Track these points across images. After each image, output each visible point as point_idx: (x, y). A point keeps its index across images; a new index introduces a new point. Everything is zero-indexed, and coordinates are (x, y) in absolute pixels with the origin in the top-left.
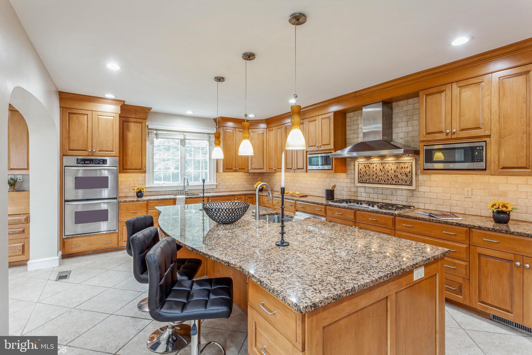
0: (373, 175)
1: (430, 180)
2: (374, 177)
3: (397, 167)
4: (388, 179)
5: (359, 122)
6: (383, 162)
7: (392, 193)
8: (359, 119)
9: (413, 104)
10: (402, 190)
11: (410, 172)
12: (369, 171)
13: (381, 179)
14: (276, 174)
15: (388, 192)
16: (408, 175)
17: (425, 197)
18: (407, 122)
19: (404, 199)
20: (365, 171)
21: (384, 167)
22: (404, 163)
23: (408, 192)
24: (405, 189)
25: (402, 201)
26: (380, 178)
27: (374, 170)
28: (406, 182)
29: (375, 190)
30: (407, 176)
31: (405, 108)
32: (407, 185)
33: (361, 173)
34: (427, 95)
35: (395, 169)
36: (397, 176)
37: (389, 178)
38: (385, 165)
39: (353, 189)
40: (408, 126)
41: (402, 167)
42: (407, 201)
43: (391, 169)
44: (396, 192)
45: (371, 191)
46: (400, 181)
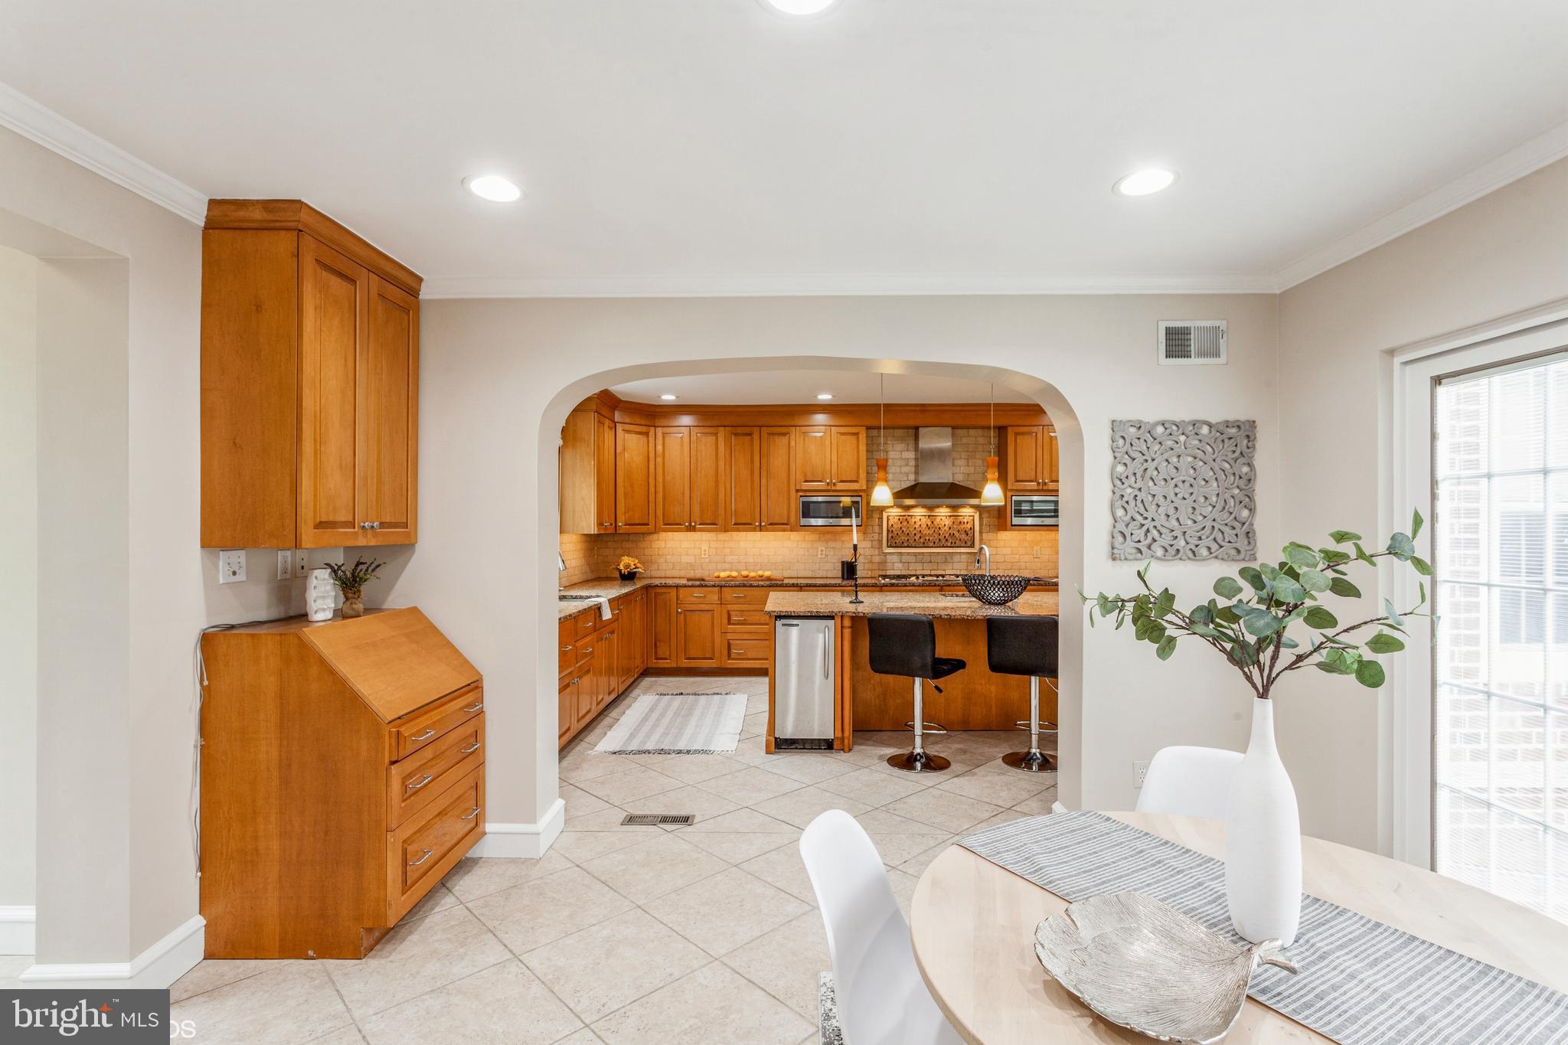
0: (915, 534)
1: (997, 539)
2: (917, 538)
3: (954, 522)
4: (940, 540)
5: (890, 448)
6: (933, 514)
7: (946, 559)
8: (889, 442)
9: (976, 437)
10: (961, 554)
11: (971, 529)
12: (908, 528)
13: (929, 540)
14: (655, 536)
15: (939, 559)
16: (969, 532)
17: (989, 561)
18: (968, 460)
19: (963, 566)
20: (901, 528)
21: (932, 522)
22: (962, 516)
23: (969, 556)
24: (965, 553)
25: (961, 570)
26: (927, 539)
27: (917, 526)
28: (966, 543)
29: (919, 557)
30: (967, 534)
31: (965, 440)
32: (968, 547)
33: (892, 531)
34: (1017, 434)
35: (950, 524)
36: (953, 534)
37: (941, 537)
38: (935, 519)
39: (877, 559)
40: (968, 466)
41: (960, 523)
42: (967, 570)
43: (945, 525)
44: (952, 558)
45: (912, 559)
46: (957, 542)
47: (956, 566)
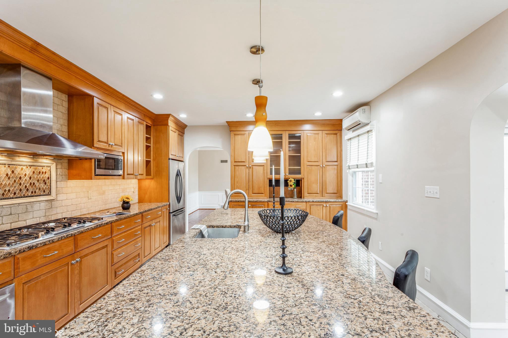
1: (67, 187)
3: (34, 172)
4: (21, 191)
6: (15, 163)
10: (40, 202)
11: (48, 178)
13: (9, 191)
16: (47, 182)
17: (62, 206)
19: (42, 213)
21: (13, 172)
22: (41, 166)
23: (47, 203)
24: (43, 201)
25: (40, 217)
26: (7, 190)
28: (44, 191)
30: (45, 183)
32: (46, 195)
35: (31, 174)
36: (34, 184)
37: (22, 188)
38: (16, 168)
41: (40, 173)
43: (25, 175)
44: (32, 208)
46: (37, 191)
47: (36, 214)
